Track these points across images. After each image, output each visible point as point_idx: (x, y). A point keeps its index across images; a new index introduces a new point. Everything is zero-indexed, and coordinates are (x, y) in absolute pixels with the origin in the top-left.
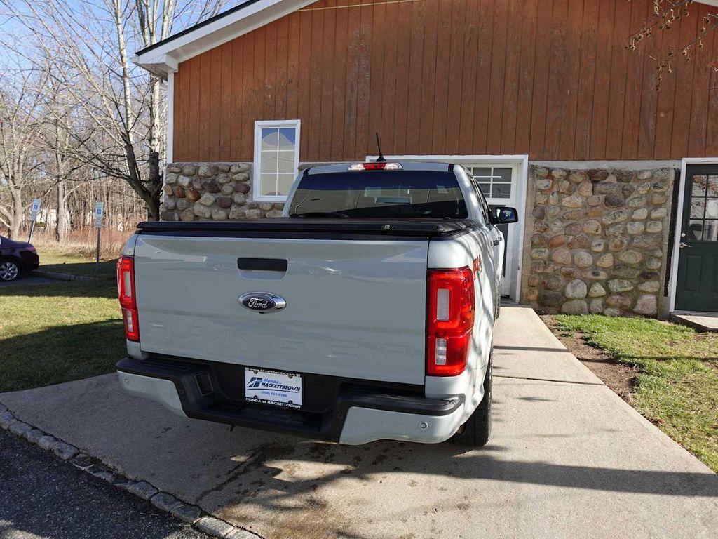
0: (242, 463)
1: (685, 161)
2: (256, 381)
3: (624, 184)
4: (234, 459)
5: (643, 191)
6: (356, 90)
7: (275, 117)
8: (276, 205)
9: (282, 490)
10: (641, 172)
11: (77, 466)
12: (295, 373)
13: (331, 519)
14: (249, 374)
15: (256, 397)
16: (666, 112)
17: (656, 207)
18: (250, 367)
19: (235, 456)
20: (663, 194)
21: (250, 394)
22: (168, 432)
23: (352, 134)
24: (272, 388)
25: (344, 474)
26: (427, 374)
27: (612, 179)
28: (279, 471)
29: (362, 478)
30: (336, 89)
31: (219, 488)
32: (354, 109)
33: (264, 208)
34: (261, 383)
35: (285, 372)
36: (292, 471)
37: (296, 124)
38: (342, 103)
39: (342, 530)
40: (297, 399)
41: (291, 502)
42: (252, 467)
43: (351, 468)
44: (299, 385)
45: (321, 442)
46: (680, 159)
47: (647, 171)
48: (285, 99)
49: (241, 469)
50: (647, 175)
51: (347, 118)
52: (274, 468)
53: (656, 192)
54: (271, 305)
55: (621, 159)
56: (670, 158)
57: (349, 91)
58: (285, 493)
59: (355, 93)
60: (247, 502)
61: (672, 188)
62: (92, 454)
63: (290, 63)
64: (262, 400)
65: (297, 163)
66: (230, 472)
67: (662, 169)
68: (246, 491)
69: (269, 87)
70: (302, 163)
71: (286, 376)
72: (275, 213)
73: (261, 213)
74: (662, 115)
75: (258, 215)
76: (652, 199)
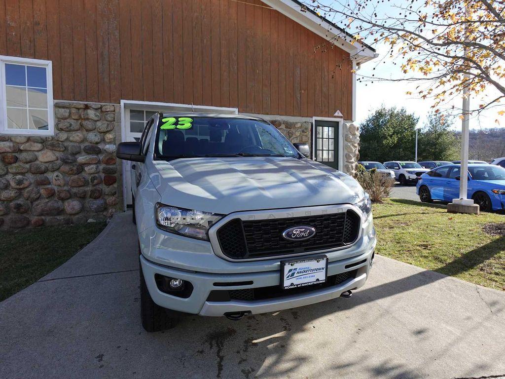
1: (315, 118)
3: (289, 130)
5: (298, 134)
6: (107, 44)
7: (22, 54)
8: (31, 138)
10: (296, 123)
16: (304, 91)
20: (306, 136)
23: (106, 80)
27: (283, 126)
30: (87, 39)
32: (107, 59)
33: (18, 141)
37: (48, 65)
38: (94, 53)
46: (312, 117)
47: (299, 122)
48: (32, 39)
50: (299, 125)
51: (100, 66)
53: (303, 135)
55: (286, 115)
56: (307, 116)
57: (101, 44)
59: (107, 46)
61: (310, 132)
63: (35, 6)
65: (51, 101)
67: (305, 122)
69: (13, 24)
70: (56, 101)
72: (31, 145)
73: (14, 146)
74: (303, 92)
75: (10, 147)
76: (302, 139)
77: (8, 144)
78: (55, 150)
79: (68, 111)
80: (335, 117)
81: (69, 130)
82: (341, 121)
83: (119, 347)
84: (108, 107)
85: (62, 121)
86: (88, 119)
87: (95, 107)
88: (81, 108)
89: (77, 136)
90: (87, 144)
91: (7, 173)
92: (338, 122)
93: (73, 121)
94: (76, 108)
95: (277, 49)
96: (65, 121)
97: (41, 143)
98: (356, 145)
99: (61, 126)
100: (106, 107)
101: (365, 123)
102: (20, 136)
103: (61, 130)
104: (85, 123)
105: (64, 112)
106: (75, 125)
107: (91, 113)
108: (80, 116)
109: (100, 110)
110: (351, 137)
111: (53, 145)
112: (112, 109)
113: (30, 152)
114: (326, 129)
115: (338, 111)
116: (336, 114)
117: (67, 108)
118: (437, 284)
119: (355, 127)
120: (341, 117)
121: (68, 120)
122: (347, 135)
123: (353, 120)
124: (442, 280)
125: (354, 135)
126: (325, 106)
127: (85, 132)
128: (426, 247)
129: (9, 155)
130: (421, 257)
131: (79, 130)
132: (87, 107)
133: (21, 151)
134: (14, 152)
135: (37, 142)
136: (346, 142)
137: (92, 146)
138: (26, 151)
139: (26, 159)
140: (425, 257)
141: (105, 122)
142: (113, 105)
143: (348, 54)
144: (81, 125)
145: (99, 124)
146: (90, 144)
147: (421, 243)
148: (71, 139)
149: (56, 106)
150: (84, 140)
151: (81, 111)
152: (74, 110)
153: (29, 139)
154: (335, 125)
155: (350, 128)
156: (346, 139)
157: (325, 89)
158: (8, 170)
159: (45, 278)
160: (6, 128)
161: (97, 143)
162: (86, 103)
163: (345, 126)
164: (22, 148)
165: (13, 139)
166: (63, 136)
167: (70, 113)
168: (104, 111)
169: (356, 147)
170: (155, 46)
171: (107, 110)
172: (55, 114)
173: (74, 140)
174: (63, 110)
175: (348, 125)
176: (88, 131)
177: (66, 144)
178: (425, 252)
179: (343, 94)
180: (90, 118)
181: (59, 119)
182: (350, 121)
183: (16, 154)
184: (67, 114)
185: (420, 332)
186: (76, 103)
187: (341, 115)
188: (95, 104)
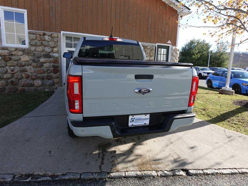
0: (99, 153)
1: (157, 44)
2: (133, 119)
4: (94, 153)
5: (148, 52)
7: (12, 6)
9: (123, 156)
10: (148, 46)
11: (22, 181)
12: (148, 114)
13: (148, 158)
14: (130, 117)
15: (133, 125)
17: (151, 56)
18: (131, 115)
19: (93, 152)
20: (153, 53)
21: (130, 124)
22: (52, 153)
23: (54, 21)
24: (139, 120)
25: (135, 145)
26: (189, 106)
28: (115, 151)
29: (141, 145)
31: (102, 163)
32: (54, 10)
33: (11, 50)
34: (135, 120)
35: (144, 114)
36: (119, 150)
37: (25, 12)
38: (48, 6)
39: (154, 160)
40: (147, 122)
41: (131, 158)
42: (104, 153)
43: (135, 143)
44: (149, 117)
45: (116, 138)
46: (156, 43)
47: (149, 46)
49: (101, 155)
50: (149, 47)
51: (51, 13)
52: (112, 151)
53: (151, 52)
54: (149, 91)
55: (143, 42)
56: (154, 43)
57: (51, 1)
58: (126, 157)
59: (54, 3)
60: (118, 164)
61: (154, 51)
62: (24, 173)
64: (135, 125)
65: (27, 30)
66: (99, 157)
67: (153, 46)
68: (113, 161)
70: (29, 31)
71: (144, 115)
72: (17, 52)
73: (9, 52)
74: (152, 30)
75: (7, 53)
76: (150, 54)
77: (6, 51)
78: (29, 55)
79: (35, 36)
80: (168, 44)
81: (36, 45)
82: (171, 46)
83: (58, 148)
84: (55, 34)
85: (32, 41)
86: (45, 40)
87: (48, 34)
88: (41, 35)
89: (40, 49)
90: (44, 53)
91: (6, 65)
92: (169, 46)
93: (38, 41)
94: (39, 35)
95: (140, 7)
96: (34, 41)
97: (22, 51)
98: (177, 58)
99: (32, 43)
100: (54, 34)
101: (184, 47)
102: (12, 47)
103: (32, 45)
104: (43, 42)
105: (33, 36)
106: (39, 43)
107: (47, 37)
108: (41, 39)
109: (51, 36)
110: (175, 54)
111: (28, 53)
112: (57, 35)
113: (17, 56)
114: (163, 49)
115: (169, 41)
116: (168, 42)
117: (35, 34)
118: (206, 127)
119: (177, 49)
120: (171, 44)
121: (35, 40)
122: (173, 53)
123: (176, 46)
124: (209, 125)
125: (176, 53)
126: (163, 38)
127: (43, 47)
128: (204, 110)
129: (7, 57)
130: (202, 114)
131: (41, 46)
132: (44, 34)
133: (12, 55)
134: (9, 55)
135: (20, 51)
136: (172, 57)
137: (47, 54)
138: (15, 55)
139: (15, 59)
140: (204, 115)
141: (53, 42)
142: (57, 34)
143: (177, 11)
144: (42, 43)
145: (50, 43)
146: (46, 53)
147: (202, 108)
148: (37, 50)
149: (29, 33)
150: (43, 51)
151: (41, 36)
152: (38, 36)
153: (16, 49)
154: (168, 48)
155: (174, 49)
156: (172, 55)
157: (163, 29)
158: (7, 64)
159: (26, 116)
160: (5, 43)
161: (49, 53)
162: (44, 32)
163: (172, 48)
164: (13, 53)
165: (9, 49)
166: (33, 48)
167: (36, 37)
168: (53, 36)
169: (177, 59)
170: (78, 4)
171: (55, 36)
172: (29, 37)
173: (38, 50)
174: (33, 35)
175: (174, 48)
176: (45, 46)
177: (34, 52)
178: (204, 112)
179: (173, 32)
180: (46, 40)
181: (31, 40)
182: (175, 46)
183: (10, 57)
184: (35, 38)
185: (192, 148)
186: (39, 32)
187: (170, 43)
188: (49, 33)
